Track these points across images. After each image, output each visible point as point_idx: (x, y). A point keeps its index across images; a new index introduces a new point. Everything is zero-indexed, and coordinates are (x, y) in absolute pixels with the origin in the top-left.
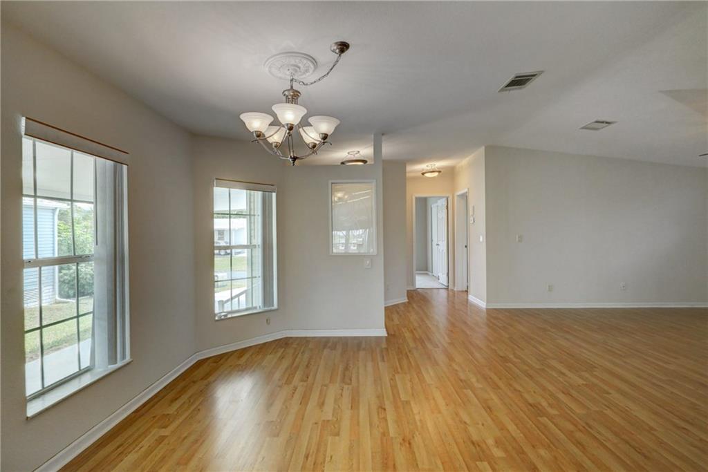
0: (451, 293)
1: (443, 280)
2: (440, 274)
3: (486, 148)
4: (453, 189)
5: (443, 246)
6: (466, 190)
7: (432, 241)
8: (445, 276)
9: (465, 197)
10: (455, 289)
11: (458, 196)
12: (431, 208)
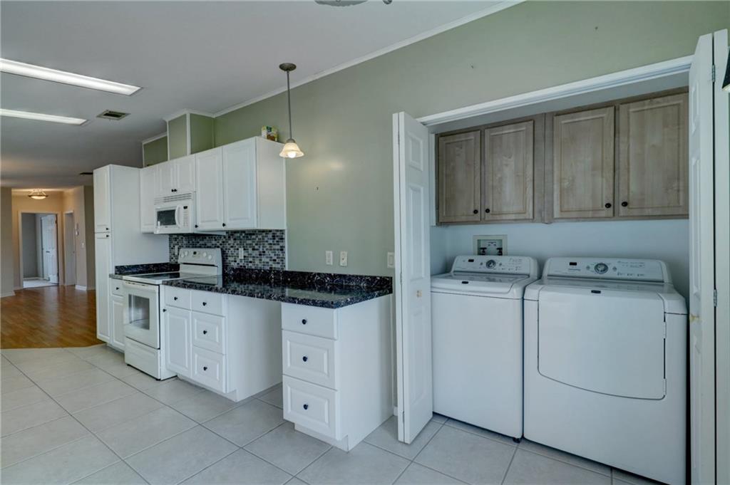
0: (61, 290)
1: (54, 279)
2: (50, 276)
3: (85, 187)
4: (62, 208)
5: (53, 253)
6: (72, 211)
7: (42, 249)
8: (56, 276)
9: (71, 215)
10: (66, 285)
11: (68, 214)
12: (41, 221)
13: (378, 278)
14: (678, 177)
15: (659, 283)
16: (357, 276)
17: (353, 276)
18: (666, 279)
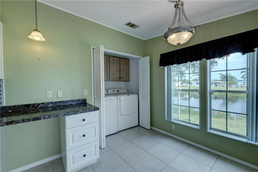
13: (81, 100)
14: (128, 74)
15: (126, 93)
16: (70, 101)
17: (68, 101)
18: (127, 92)
